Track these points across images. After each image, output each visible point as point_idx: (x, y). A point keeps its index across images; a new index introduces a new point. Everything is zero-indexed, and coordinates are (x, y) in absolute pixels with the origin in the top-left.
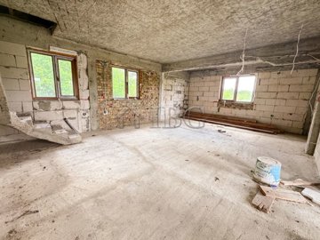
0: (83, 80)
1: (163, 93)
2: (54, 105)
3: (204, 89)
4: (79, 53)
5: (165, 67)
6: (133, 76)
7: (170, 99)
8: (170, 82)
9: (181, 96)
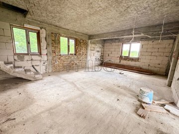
0: (44, 44)
1: (89, 52)
2: (26, 58)
3: (113, 50)
4: (41, 28)
5: (90, 37)
6: (72, 42)
7: (93, 55)
8: (93, 45)
9: (100, 53)
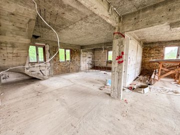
0: (48, 55)
1: (82, 58)
3: (101, 56)
4: (46, 44)
5: (82, 47)
7: (85, 61)
8: (85, 53)
9: (91, 59)
